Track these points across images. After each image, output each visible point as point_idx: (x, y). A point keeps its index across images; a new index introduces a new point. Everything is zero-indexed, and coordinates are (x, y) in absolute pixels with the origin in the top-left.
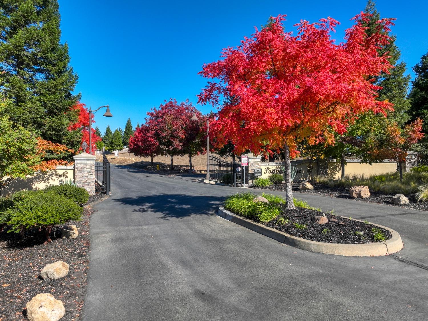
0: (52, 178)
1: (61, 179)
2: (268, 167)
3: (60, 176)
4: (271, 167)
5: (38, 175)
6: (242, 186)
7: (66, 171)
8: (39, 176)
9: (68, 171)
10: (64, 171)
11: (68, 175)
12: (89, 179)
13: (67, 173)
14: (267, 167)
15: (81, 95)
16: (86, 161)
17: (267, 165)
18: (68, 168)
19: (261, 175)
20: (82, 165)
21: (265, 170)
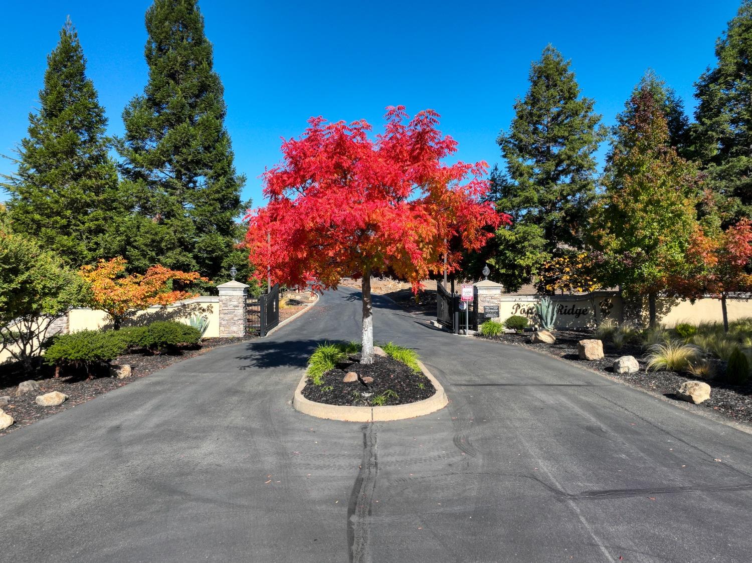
0: (194, 313)
1: (204, 314)
2: (519, 303)
3: (204, 310)
4: (526, 303)
5: (178, 309)
6: (465, 334)
7: (211, 305)
8: (180, 310)
9: (213, 304)
10: (209, 304)
11: (212, 310)
12: (235, 316)
13: (212, 307)
14: (516, 303)
15: (252, 201)
16: (232, 292)
17: (517, 299)
18: (213, 301)
19: (498, 316)
20: (227, 297)
21: (513, 308)
